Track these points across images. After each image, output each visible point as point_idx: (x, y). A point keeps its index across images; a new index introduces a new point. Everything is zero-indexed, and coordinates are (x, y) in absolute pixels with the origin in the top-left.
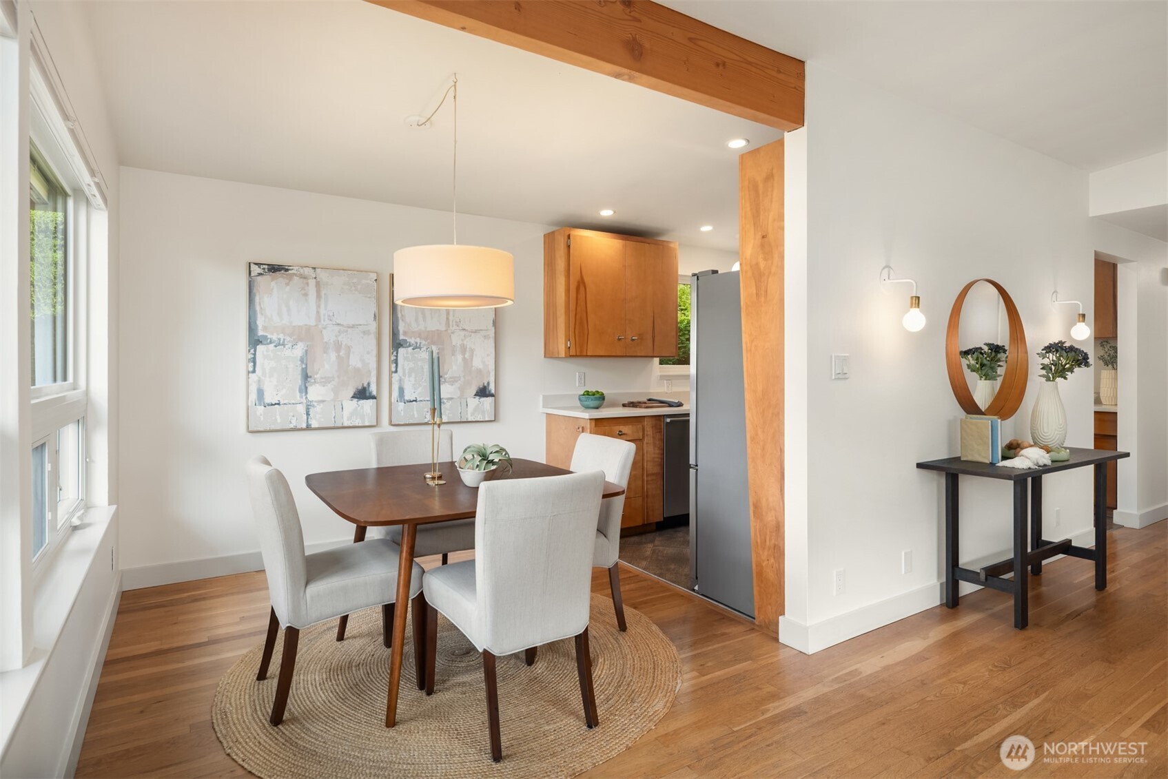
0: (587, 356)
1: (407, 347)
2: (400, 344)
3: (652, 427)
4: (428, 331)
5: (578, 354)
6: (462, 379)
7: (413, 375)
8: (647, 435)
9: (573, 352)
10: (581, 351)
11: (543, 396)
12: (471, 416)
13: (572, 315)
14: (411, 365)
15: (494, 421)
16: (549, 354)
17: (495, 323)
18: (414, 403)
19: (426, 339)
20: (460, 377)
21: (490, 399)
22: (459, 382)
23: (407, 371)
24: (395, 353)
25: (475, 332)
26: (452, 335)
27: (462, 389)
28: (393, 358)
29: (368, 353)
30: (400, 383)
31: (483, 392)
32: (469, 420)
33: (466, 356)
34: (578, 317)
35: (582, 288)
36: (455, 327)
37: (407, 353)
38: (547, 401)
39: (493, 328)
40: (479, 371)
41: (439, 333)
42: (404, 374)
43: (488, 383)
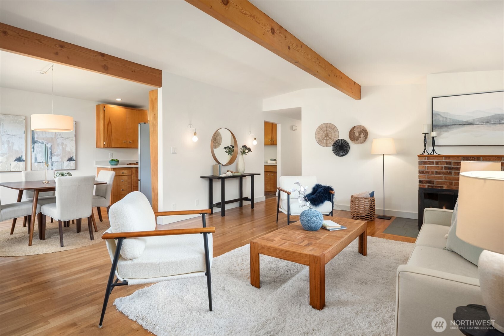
0: (112, 147)
1: (38, 143)
2: (35, 142)
3: (135, 171)
4: (47, 138)
5: (108, 146)
6: (62, 155)
7: (41, 153)
8: (133, 174)
9: (106, 146)
10: (110, 146)
11: (96, 161)
12: (66, 167)
13: (106, 133)
14: (40, 149)
15: (75, 169)
16: (98, 146)
17: (76, 135)
19: (46, 141)
20: (61, 154)
21: (74, 162)
22: (61, 156)
23: (38, 152)
25: (67, 138)
26: (57, 139)
27: (62, 158)
28: (32, 147)
30: (35, 156)
31: (71, 159)
32: (65, 169)
33: (63, 147)
34: (108, 134)
35: (110, 125)
36: (59, 136)
37: (38, 145)
38: (97, 163)
39: (75, 137)
40: (69, 152)
41: (52, 138)
42: (37, 153)
43: (73, 156)
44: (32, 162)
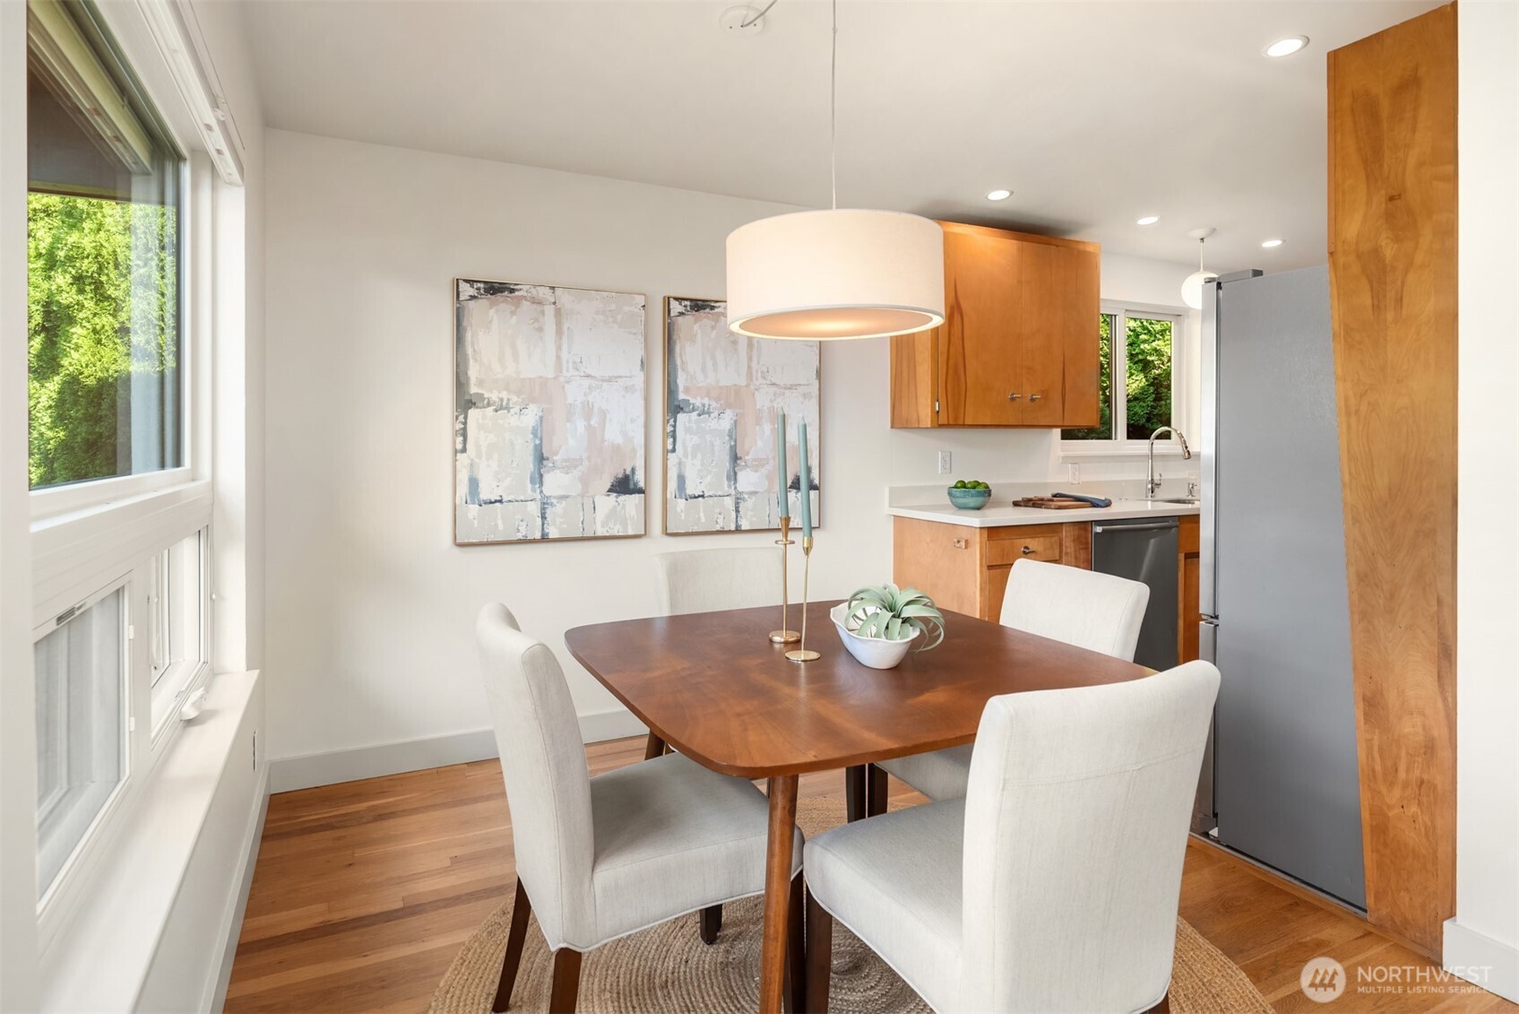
0: (964, 426)
1: (690, 412)
2: (678, 406)
3: (1074, 541)
4: (721, 387)
5: (951, 423)
6: (772, 462)
7: (699, 456)
8: (1067, 554)
9: (943, 420)
10: (956, 418)
11: (892, 490)
13: (942, 360)
14: (696, 439)
15: (818, 528)
16: (900, 420)
17: (819, 374)
18: (700, 499)
19: (717, 399)
20: (768, 459)
21: (812, 494)
22: (767, 466)
23: (689, 450)
24: (672, 422)
25: (791, 388)
26: (756, 393)
27: (770, 478)
28: (670, 429)
29: (632, 421)
30: (680, 469)
34: (951, 362)
35: (957, 317)
36: (761, 381)
38: (897, 496)
39: (817, 382)
42: (686, 456)
43: (809, 469)
44: (669, 496)
